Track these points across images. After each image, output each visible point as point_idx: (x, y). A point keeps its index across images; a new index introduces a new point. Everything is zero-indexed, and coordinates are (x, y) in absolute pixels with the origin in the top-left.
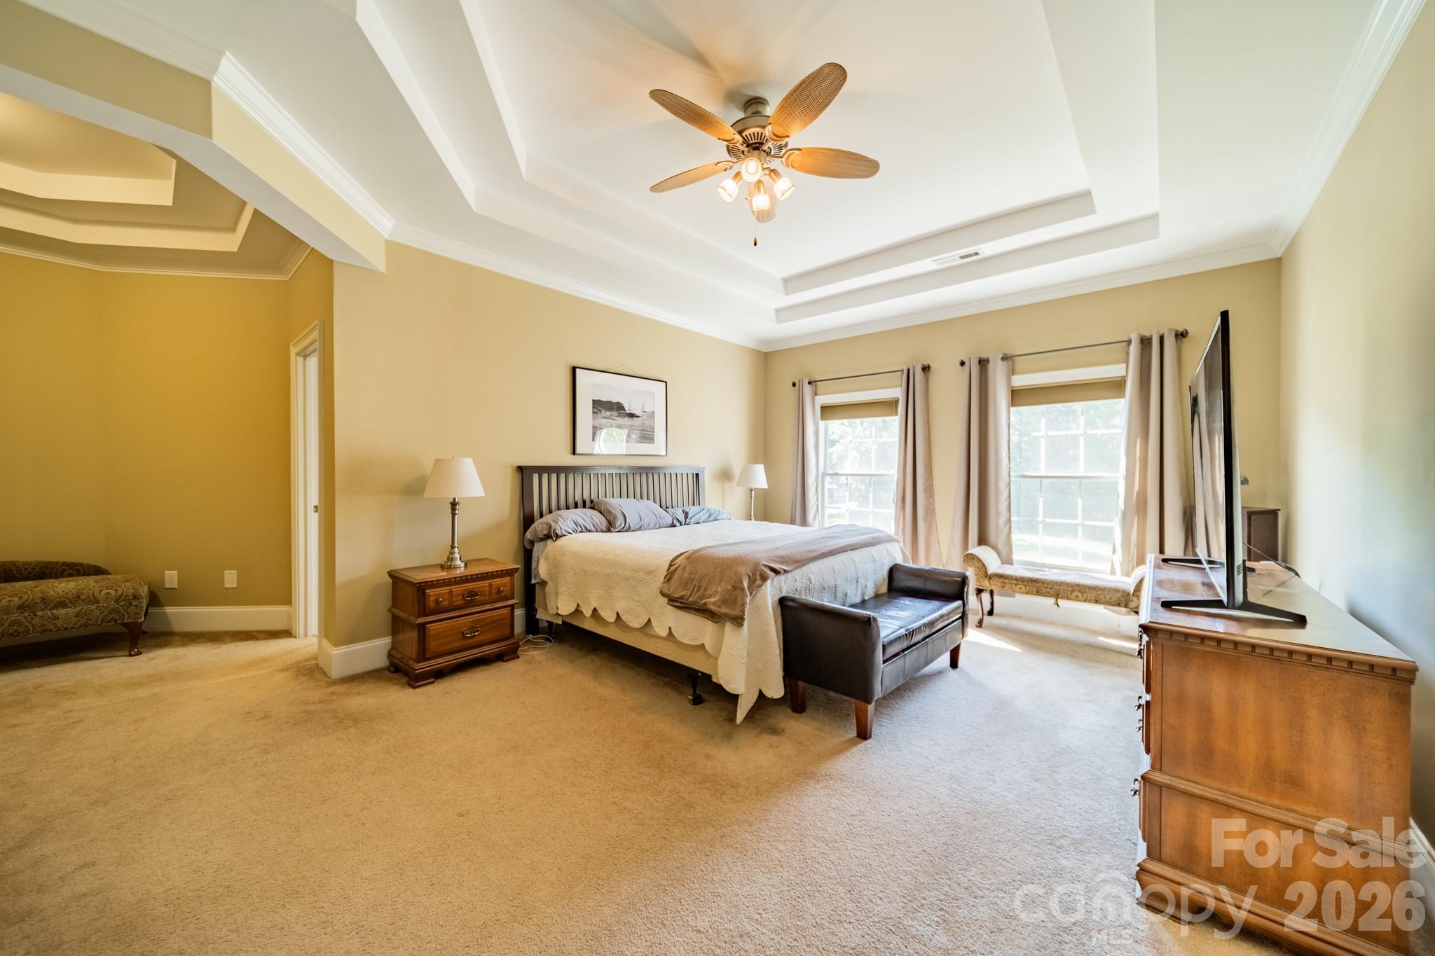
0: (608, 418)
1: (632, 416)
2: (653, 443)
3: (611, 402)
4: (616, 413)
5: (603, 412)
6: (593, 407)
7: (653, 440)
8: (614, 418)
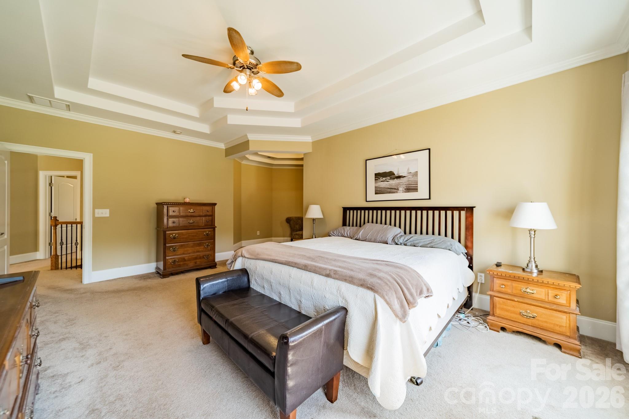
0: (384, 181)
1: (399, 177)
2: (417, 191)
3: (386, 172)
4: (389, 178)
5: (381, 179)
6: (375, 177)
7: (417, 189)
8: (388, 180)
